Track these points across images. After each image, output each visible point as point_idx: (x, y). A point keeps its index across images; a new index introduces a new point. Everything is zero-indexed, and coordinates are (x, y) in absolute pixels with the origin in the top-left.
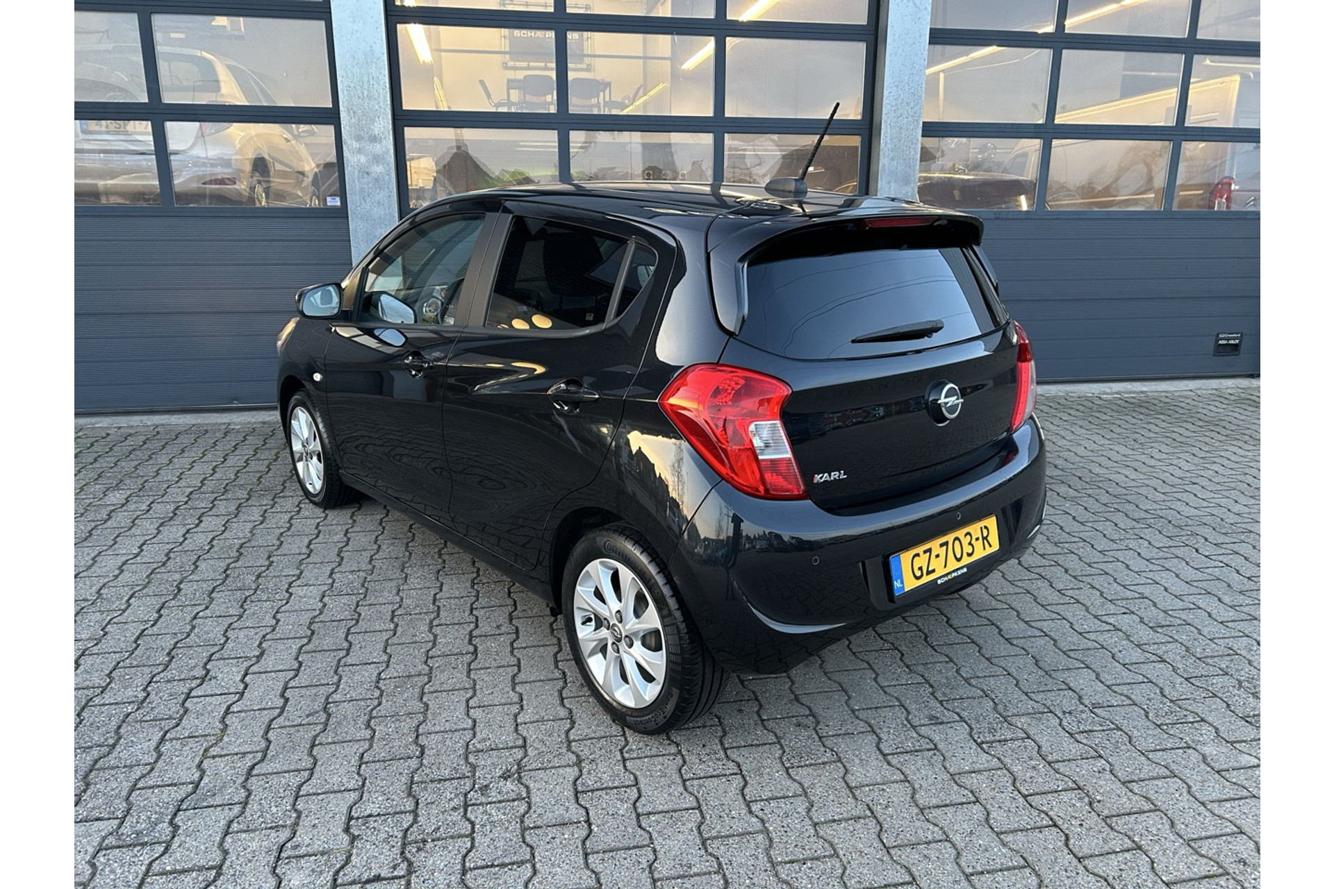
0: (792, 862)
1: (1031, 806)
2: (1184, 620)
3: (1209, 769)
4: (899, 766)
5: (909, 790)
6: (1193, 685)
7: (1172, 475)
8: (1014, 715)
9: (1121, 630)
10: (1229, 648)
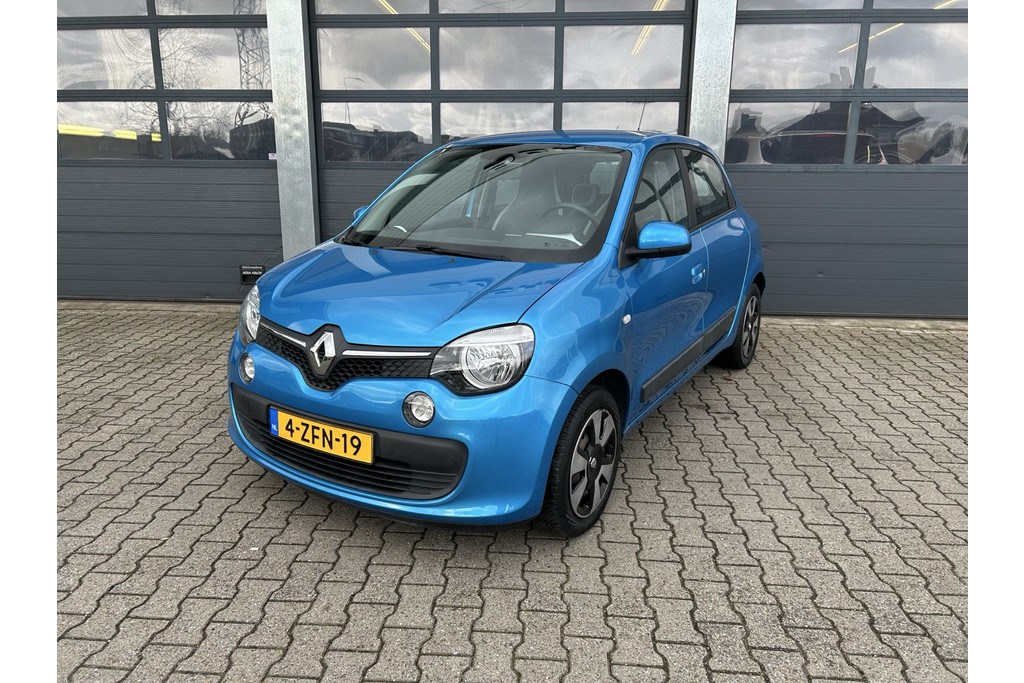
0: (187, 672)
1: (416, 663)
2: (744, 531)
3: (605, 660)
4: (351, 613)
5: (335, 634)
6: (683, 585)
7: (889, 404)
8: (493, 588)
9: (673, 532)
10: (759, 561)
